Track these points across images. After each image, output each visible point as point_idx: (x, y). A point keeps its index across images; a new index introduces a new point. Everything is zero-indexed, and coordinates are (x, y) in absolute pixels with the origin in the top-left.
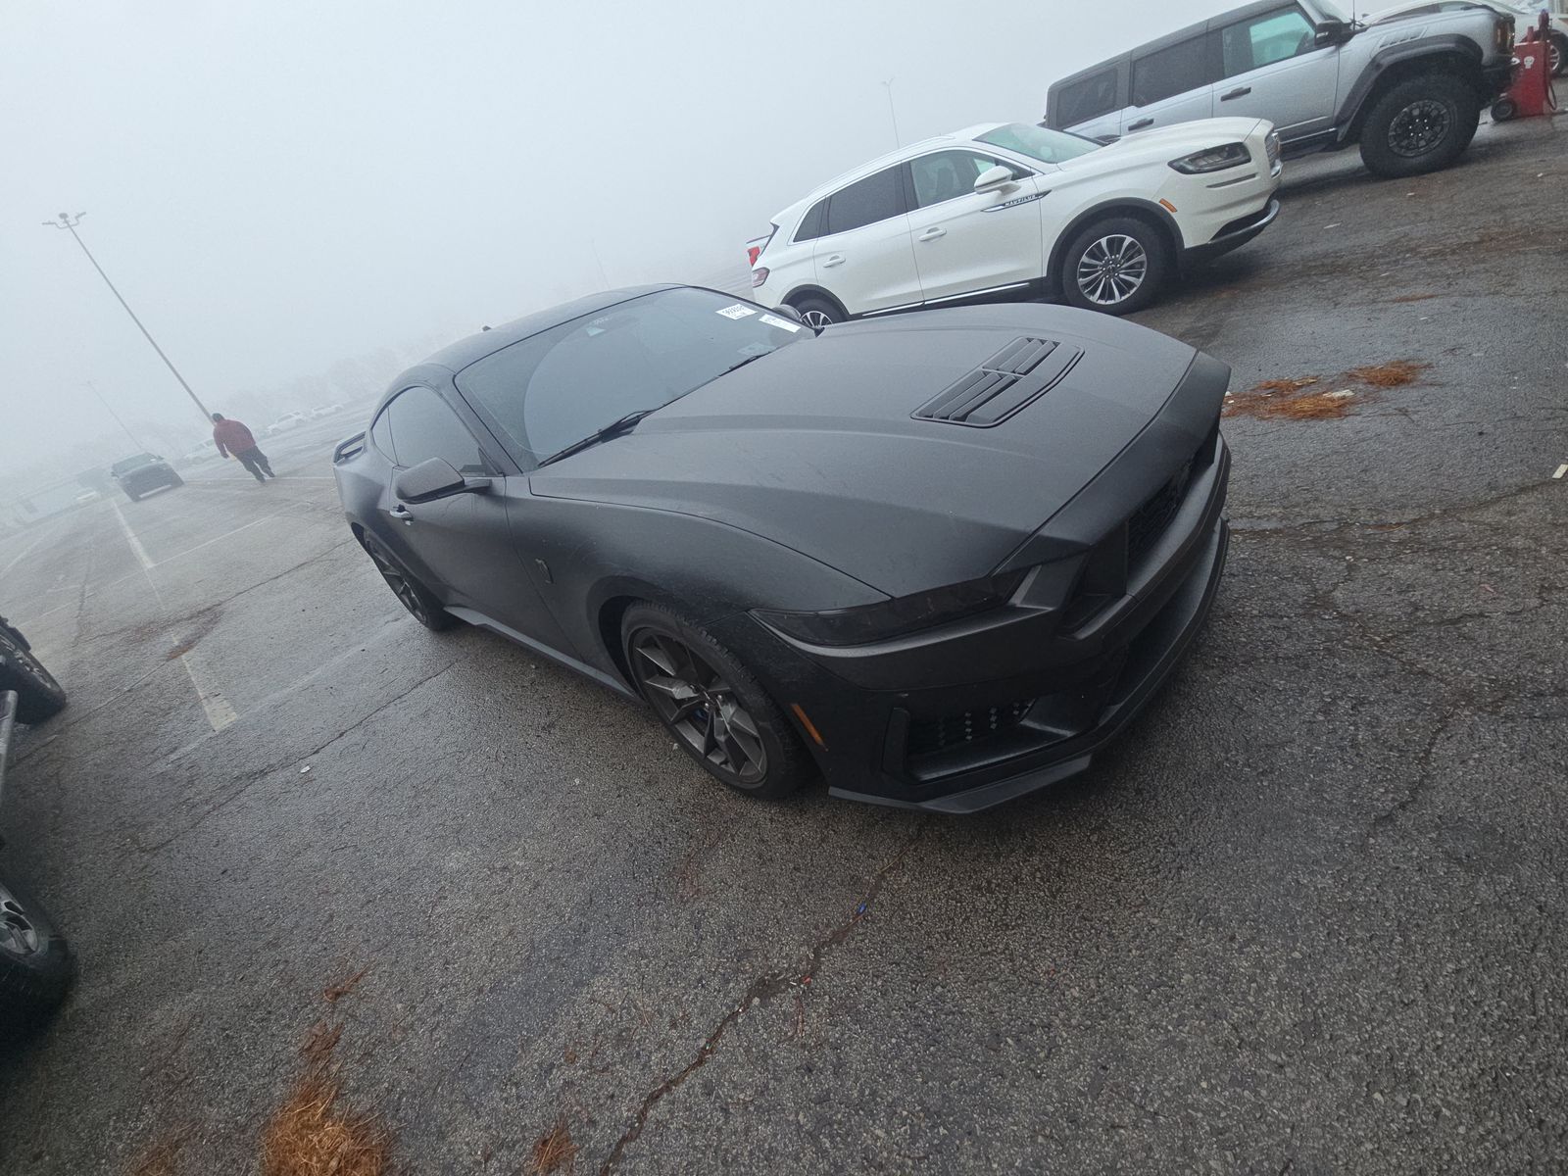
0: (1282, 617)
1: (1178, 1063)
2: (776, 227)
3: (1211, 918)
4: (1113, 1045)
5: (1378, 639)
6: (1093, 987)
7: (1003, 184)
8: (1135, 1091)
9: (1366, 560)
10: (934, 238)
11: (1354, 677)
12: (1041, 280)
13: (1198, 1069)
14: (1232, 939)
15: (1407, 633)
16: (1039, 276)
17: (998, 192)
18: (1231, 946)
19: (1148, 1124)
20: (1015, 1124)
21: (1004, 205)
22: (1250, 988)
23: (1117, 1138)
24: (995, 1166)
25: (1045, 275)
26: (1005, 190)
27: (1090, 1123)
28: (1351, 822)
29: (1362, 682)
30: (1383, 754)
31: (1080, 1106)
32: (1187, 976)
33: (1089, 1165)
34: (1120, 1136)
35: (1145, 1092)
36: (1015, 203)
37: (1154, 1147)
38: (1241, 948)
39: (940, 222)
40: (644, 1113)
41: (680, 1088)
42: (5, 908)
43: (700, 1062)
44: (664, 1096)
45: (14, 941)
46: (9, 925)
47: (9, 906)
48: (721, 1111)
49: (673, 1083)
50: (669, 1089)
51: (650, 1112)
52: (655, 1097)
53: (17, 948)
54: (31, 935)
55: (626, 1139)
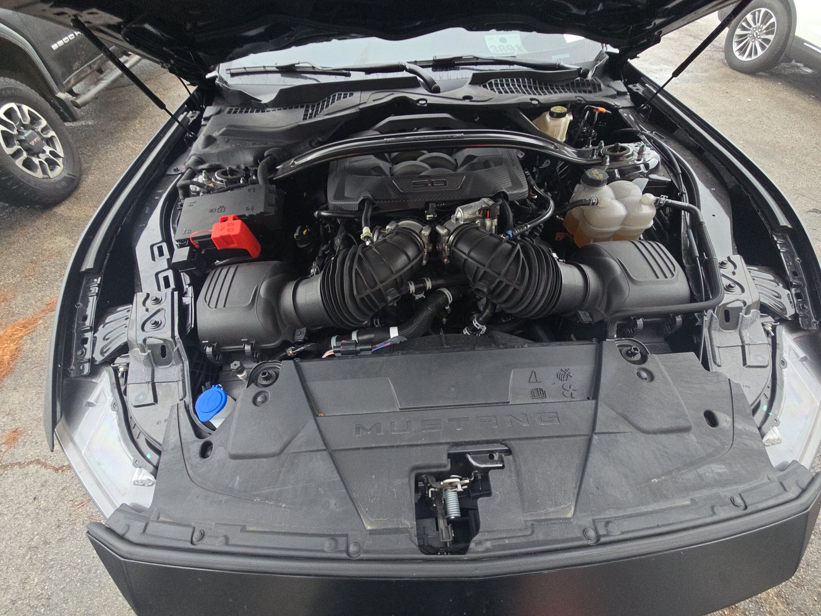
40: (31, 463)
41: (43, 470)
42: (48, 153)
43: (57, 470)
44: (40, 466)
45: (39, 170)
46: (40, 162)
47: (51, 152)
48: (35, 499)
49: (44, 465)
50: (42, 465)
51: (31, 466)
52: (38, 462)
53: (39, 174)
54: (59, 170)
55: (19, 463)
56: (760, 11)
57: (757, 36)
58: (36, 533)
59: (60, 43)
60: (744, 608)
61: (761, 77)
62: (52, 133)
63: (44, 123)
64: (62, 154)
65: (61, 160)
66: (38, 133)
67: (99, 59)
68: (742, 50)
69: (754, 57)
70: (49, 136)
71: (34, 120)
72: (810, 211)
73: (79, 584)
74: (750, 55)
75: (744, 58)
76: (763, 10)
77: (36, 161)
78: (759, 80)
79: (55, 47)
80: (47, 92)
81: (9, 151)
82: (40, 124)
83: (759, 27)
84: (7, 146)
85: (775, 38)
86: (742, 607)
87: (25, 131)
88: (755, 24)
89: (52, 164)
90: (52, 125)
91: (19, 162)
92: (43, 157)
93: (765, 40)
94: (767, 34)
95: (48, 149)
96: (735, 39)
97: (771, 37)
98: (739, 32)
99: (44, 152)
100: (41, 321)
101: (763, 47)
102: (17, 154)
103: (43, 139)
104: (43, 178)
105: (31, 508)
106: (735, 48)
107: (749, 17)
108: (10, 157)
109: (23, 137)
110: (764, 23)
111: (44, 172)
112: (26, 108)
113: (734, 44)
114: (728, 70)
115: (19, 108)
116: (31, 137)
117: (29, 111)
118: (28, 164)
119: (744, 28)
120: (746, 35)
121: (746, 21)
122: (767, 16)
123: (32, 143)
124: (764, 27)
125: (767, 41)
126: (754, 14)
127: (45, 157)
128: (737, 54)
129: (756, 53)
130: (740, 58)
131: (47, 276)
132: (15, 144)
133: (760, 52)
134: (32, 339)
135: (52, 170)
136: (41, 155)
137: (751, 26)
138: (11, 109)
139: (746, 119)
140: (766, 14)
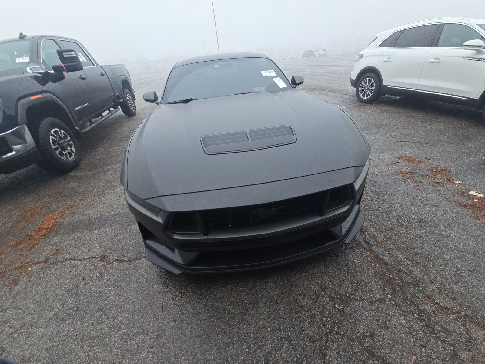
0: (324, 291)
1: (105, 354)
2: (376, 38)
3: (158, 338)
4: (106, 336)
5: (336, 329)
6: (124, 321)
7: (478, 49)
8: (94, 347)
9: (393, 303)
10: (436, 62)
11: (302, 331)
12: (475, 100)
13: (104, 359)
14: (152, 348)
15: (349, 339)
16: (475, 98)
17: (475, 51)
18: (149, 348)
19: (85, 355)
20: (79, 326)
21: (475, 58)
22: (135, 360)
23: (80, 350)
24: (67, 328)
25: (478, 98)
26: (479, 52)
27: (83, 342)
28: (218, 361)
29: (301, 334)
30: (261, 358)
31: (87, 337)
32: (134, 342)
33: (72, 347)
34: (81, 350)
35: (94, 350)
36: (480, 60)
37: (80, 359)
38: (150, 351)
39: (442, 56)
40: (67, 260)
41: (74, 261)
42: (69, 150)
43: (81, 260)
44: (72, 260)
45: (65, 156)
46: (66, 153)
47: (70, 150)
48: (70, 272)
49: (75, 260)
50: (73, 260)
51: (67, 261)
52: (71, 259)
53: (64, 158)
54: (72, 157)
55: (61, 261)
56: (366, 80)
57: (368, 89)
58: (71, 284)
59: (78, 108)
60: (391, 264)
61: (374, 104)
62: (72, 142)
63: (69, 138)
64: (74, 151)
65: (74, 153)
66: (66, 141)
67: (92, 116)
68: (364, 95)
69: (369, 97)
70: (70, 143)
71: (65, 137)
72: (398, 142)
73: (95, 298)
74: (367, 96)
75: (365, 98)
76: (368, 79)
77: (64, 153)
78: (374, 105)
79: (76, 109)
80: (71, 126)
81: (54, 147)
82: (68, 138)
83: (368, 86)
84: (53, 145)
85: (375, 88)
86: (390, 264)
87: (61, 140)
88: (366, 85)
89: (70, 155)
90: (72, 139)
91: (57, 152)
92: (67, 151)
93: (371, 90)
94: (372, 87)
95: (69, 149)
96: (360, 92)
97: (374, 88)
98: (360, 89)
99: (67, 150)
100: (67, 212)
101: (371, 93)
102: (57, 149)
103: (68, 144)
104: (66, 160)
105: (68, 276)
106: (361, 95)
107: (363, 83)
108: (54, 150)
109: (60, 142)
110: (369, 83)
111: (67, 157)
112: (62, 131)
113: (360, 94)
114: (360, 104)
115: (60, 131)
116: (64, 143)
117: (63, 132)
118: (61, 153)
119: (362, 87)
120: (363, 89)
121: (362, 84)
122: (370, 81)
123: (64, 145)
124: (370, 85)
125: (372, 90)
126: (364, 81)
127: (68, 152)
128: (362, 97)
129: (369, 95)
130: (364, 98)
131: (68, 196)
132: (56, 145)
133: (371, 95)
134: (63, 218)
135: (70, 157)
136: (66, 151)
137: (364, 86)
138: (57, 131)
139: (369, 118)
140: (369, 80)
